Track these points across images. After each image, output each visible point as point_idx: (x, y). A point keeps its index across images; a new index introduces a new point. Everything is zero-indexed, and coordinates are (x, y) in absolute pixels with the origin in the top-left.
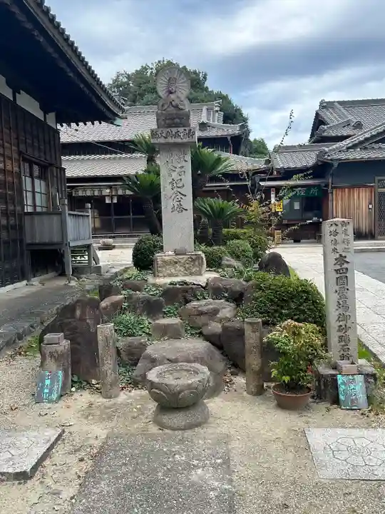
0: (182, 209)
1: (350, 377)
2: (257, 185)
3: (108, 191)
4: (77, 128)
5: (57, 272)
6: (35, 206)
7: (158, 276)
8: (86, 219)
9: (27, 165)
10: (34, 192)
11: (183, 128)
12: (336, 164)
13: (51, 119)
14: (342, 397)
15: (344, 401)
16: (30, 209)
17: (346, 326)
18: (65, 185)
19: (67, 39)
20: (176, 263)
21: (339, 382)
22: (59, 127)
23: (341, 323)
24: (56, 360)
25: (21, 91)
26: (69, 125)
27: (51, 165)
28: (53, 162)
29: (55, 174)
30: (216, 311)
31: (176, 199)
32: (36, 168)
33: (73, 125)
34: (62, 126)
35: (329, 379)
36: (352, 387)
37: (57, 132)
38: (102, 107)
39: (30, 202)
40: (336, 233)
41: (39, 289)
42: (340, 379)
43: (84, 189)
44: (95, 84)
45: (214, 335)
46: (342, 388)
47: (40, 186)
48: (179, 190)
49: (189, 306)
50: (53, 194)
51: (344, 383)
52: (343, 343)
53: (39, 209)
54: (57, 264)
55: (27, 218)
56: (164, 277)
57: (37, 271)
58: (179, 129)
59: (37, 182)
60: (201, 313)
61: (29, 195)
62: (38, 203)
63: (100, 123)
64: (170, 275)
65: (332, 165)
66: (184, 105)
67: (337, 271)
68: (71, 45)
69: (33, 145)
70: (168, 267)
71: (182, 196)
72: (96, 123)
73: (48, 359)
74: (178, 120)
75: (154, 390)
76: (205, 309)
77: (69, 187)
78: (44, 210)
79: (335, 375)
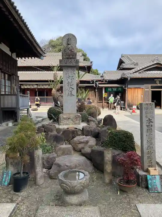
0: (72, 95)
1: (154, 177)
2: (97, 86)
3: (36, 86)
4: (25, 60)
5: (13, 120)
6: (5, 91)
7: (61, 125)
8: (27, 98)
9: (3, 74)
10: (5, 86)
11: (73, 60)
12: (129, 79)
13: (14, 56)
14: (150, 186)
15: (151, 188)
16: (3, 93)
17: (151, 151)
18: (19, 83)
19: (23, 21)
20: (69, 119)
21: (148, 179)
22: (17, 59)
23: (149, 151)
24: (13, 166)
25: (2, 43)
26: (22, 58)
27: (13, 74)
28: (14, 73)
29: (15, 78)
30: (87, 142)
31: (69, 91)
32: (6, 75)
33: (23, 58)
34: (19, 59)
35: (144, 177)
36: (155, 181)
37: (17, 61)
38: (36, 51)
39: (3, 90)
40: (147, 109)
41: (5, 128)
42: (149, 177)
43: (26, 85)
44: (34, 41)
45: (88, 154)
46: (149, 182)
47: (8, 83)
48: (71, 86)
49: (75, 139)
50: (14, 86)
51: (151, 180)
52: (149, 160)
53: (7, 93)
54: (14, 117)
55: (2, 97)
56: (63, 125)
57: (5, 120)
58: (72, 60)
59: (7, 81)
60: (81, 143)
61: (3, 87)
62: (7, 90)
63: (35, 58)
64: (66, 124)
65: (127, 79)
66: (74, 50)
67: (147, 126)
68: (25, 24)
69: (6, 66)
70: (65, 121)
71: (72, 89)
72: (33, 58)
73: (10, 165)
74: (71, 56)
75: (62, 184)
76: (82, 140)
77: (20, 84)
78: (9, 93)
79: (146, 175)
